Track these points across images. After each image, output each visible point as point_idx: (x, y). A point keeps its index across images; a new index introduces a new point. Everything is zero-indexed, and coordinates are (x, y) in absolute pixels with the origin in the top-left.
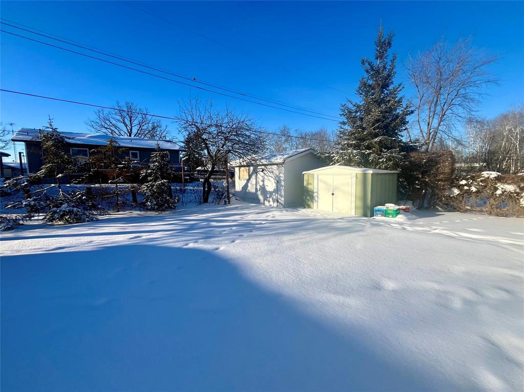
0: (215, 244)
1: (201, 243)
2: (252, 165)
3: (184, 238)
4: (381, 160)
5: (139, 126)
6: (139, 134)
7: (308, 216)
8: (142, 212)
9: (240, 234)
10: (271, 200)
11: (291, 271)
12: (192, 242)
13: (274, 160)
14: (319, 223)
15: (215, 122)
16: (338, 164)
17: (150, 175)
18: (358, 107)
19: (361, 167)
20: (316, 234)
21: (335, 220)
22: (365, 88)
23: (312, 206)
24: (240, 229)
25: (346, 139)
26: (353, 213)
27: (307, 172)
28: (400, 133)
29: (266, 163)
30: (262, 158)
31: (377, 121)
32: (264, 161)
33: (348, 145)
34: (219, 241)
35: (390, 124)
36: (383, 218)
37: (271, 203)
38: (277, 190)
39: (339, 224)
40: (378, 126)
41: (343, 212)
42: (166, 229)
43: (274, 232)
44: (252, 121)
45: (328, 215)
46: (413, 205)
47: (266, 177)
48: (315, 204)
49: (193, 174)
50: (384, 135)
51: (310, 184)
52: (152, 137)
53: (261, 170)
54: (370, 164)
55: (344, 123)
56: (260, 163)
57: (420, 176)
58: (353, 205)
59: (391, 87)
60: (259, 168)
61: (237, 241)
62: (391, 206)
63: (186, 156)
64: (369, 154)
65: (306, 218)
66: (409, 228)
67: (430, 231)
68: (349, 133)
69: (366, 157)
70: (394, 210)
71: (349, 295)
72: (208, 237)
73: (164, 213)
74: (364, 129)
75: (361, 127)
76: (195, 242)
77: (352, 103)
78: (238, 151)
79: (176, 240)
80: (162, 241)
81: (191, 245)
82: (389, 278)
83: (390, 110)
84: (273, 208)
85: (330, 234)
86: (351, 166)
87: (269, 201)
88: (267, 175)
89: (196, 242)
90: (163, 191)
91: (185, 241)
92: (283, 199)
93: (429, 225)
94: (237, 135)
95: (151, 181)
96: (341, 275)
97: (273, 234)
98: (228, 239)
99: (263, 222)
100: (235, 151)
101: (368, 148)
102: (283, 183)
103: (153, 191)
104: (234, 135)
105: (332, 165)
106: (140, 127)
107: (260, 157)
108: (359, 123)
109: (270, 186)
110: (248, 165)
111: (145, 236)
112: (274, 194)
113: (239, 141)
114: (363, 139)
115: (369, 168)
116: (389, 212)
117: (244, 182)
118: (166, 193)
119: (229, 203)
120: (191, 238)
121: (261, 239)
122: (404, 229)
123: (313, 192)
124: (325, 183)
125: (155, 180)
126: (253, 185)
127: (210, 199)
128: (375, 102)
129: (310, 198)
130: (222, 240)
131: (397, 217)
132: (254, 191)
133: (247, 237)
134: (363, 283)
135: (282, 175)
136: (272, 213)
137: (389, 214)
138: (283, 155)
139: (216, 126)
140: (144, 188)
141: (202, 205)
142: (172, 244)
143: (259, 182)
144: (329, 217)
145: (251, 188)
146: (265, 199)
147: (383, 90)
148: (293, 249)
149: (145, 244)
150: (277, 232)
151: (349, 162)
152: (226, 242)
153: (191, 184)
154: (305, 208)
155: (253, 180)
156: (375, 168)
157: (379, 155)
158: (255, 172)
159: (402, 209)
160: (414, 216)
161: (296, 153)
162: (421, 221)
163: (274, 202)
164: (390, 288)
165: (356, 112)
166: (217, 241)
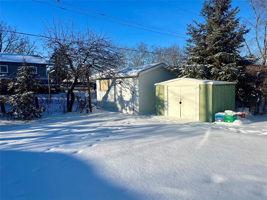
0: (73, 148)
1: (61, 148)
2: (111, 78)
3: (46, 144)
4: (221, 73)
5: (8, 42)
6: (8, 49)
7: (159, 122)
8: (10, 121)
9: (97, 139)
10: (128, 108)
11: (137, 169)
12: (54, 147)
13: (129, 73)
14: (167, 128)
15: (77, 40)
16: (185, 76)
17: (17, 87)
18: (202, 26)
19: (204, 79)
20: (163, 137)
21: (181, 125)
22: (208, 10)
23: (163, 114)
24: (99, 135)
25: (192, 55)
26: (197, 119)
27: (158, 84)
28: (238, 49)
29: (123, 76)
30: (120, 72)
31: (218, 39)
32: (121, 75)
33: (193, 60)
34: (78, 145)
35: (228, 41)
36: (223, 123)
37: (128, 111)
38: (133, 100)
39: (185, 128)
40: (219, 43)
41: (189, 118)
42: (31, 136)
43: (127, 137)
44: (110, 39)
45: (177, 121)
46: (250, 111)
47: (123, 88)
48: (166, 112)
49: (58, 86)
50: (223, 51)
51: (161, 94)
52: (21, 53)
53: (119, 82)
54: (212, 76)
55: (190, 41)
56: (118, 76)
57: (255, 86)
58: (198, 112)
59: (230, 10)
60: (117, 80)
61: (94, 145)
62: (229, 113)
63: (53, 69)
64: (211, 68)
65: (157, 124)
66: (243, 132)
67: (260, 133)
68: (193, 50)
69: (208, 70)
70: (231, 116)
71: (183, 188)
72: (68, 142)
73: (30, 122)
74: (206, 46)
75: (204, 44)
76: (56, 147)
77: (196, 24)
78: (99, 65)
79: (39, 145)
80: (26, 147)
81: (53, 150)
82: (219, 173)
83: (229, 30)
84: (129, 115)
85: (175, 137)
86: (196, 78)
87: (126, 110)
88: (124, 86)
89: (58, 147)
90: (30, 102)
91: (48, 146)
92: (138, 108)
93: (260, 128)
94: (97, 51)
95: (18, 92)
96: (179, 172)
97: (127, 138)
98: (86, 144)
99: (120, 128)
100: (95, 65)
101: (210, 62)
102: (138, 94)
103: (20, 102)
104: (94, 51)
105: (180, 77)
106: (10, 43)
107: (118, 71)
108: (202, 41)
109: (127, 96)
110: (108, 78)
111: (11, 143)
112: (130, 103)
113: (99, 56)
114: (206, 55)
115: (211, 79)
116: (227, 117)
117: (104, 93)
118: (32, 104)
119: (91, 112)
120: (53, 143)
121: (115, 143)
122: (239, 132)
123: (164, 101)
124: (174, 93)
125: (22, 91)
126: (112, 95)
127: (74, 108)
128: (216, 22)
129: (161, 106)
130: (81, 145)
131: (234, 122)
132: (113, 100)
133: (103, 141)
134: (196, 178)
135: (137, 87)
136: (128, 120)
137: (228, 119)
138: (137, 69)
139: (78, 43)
140: (11, 99)
141: (66, 114)
142: (35, 149)
143: (117, 93)
144: (177, 122)
145: (111, 99)
146: (123, 107)
147: (222, 12)
148: (142, 150)
149: (10, 150)
150: (130, 136)
151: (194, 75)
152: (84, 146)
153: (56, 95)
154: (157, 115)
155: (112, 91)
156: (216, 80)
157: (219, 68)
158: (114, 84)
159: (239, 115)
160: (249, 121)
161: (149, 67)
162: (255, 125)
163: (130, 110)
164: (218, 182)
165: (201, 31)
166: (76, 145)
